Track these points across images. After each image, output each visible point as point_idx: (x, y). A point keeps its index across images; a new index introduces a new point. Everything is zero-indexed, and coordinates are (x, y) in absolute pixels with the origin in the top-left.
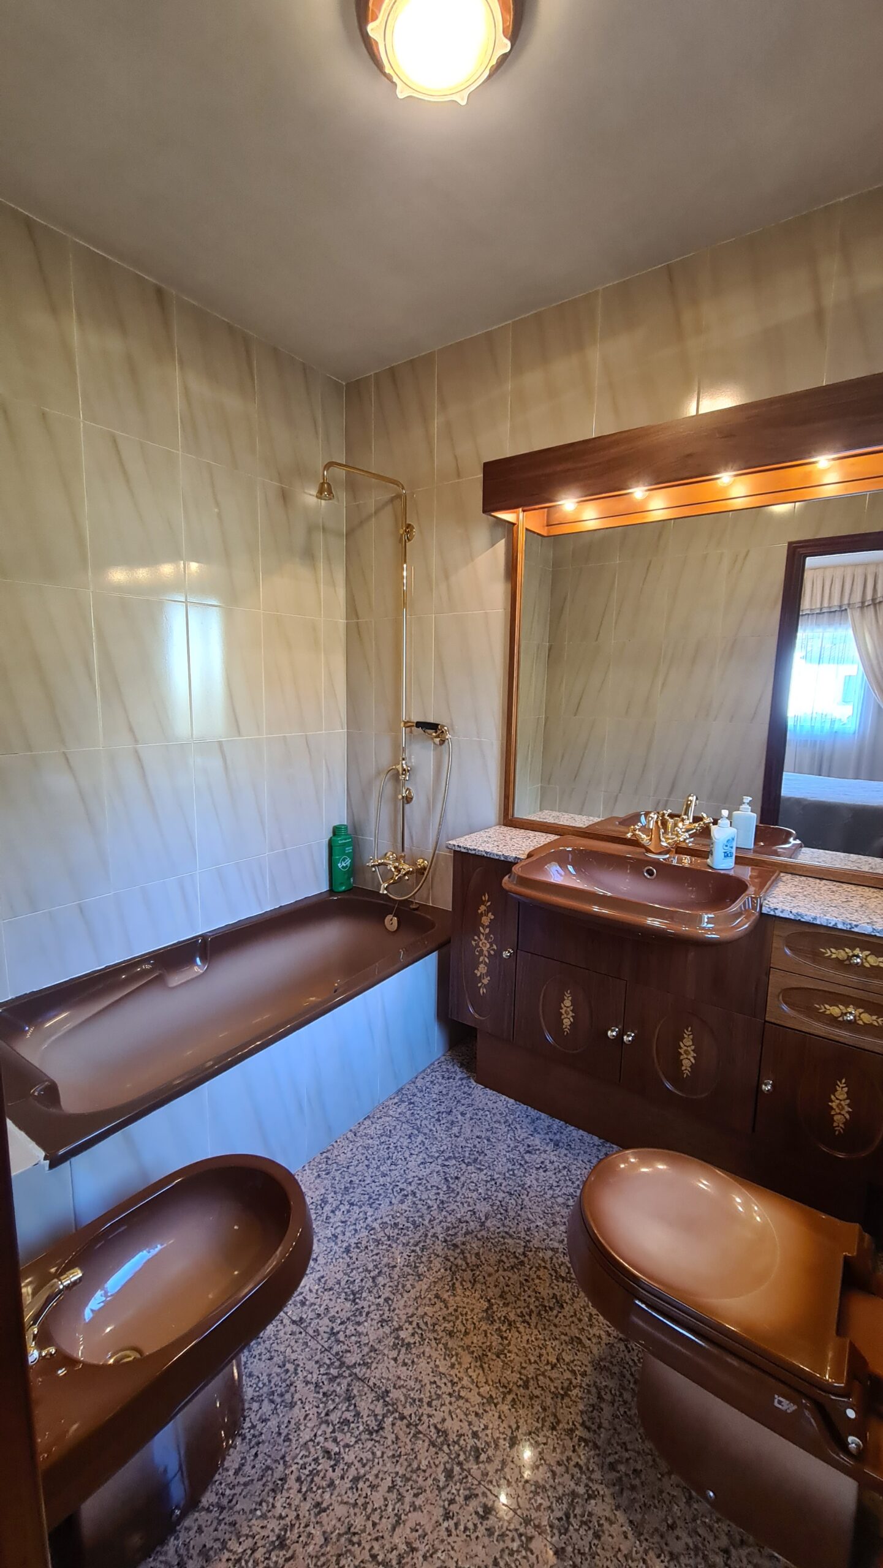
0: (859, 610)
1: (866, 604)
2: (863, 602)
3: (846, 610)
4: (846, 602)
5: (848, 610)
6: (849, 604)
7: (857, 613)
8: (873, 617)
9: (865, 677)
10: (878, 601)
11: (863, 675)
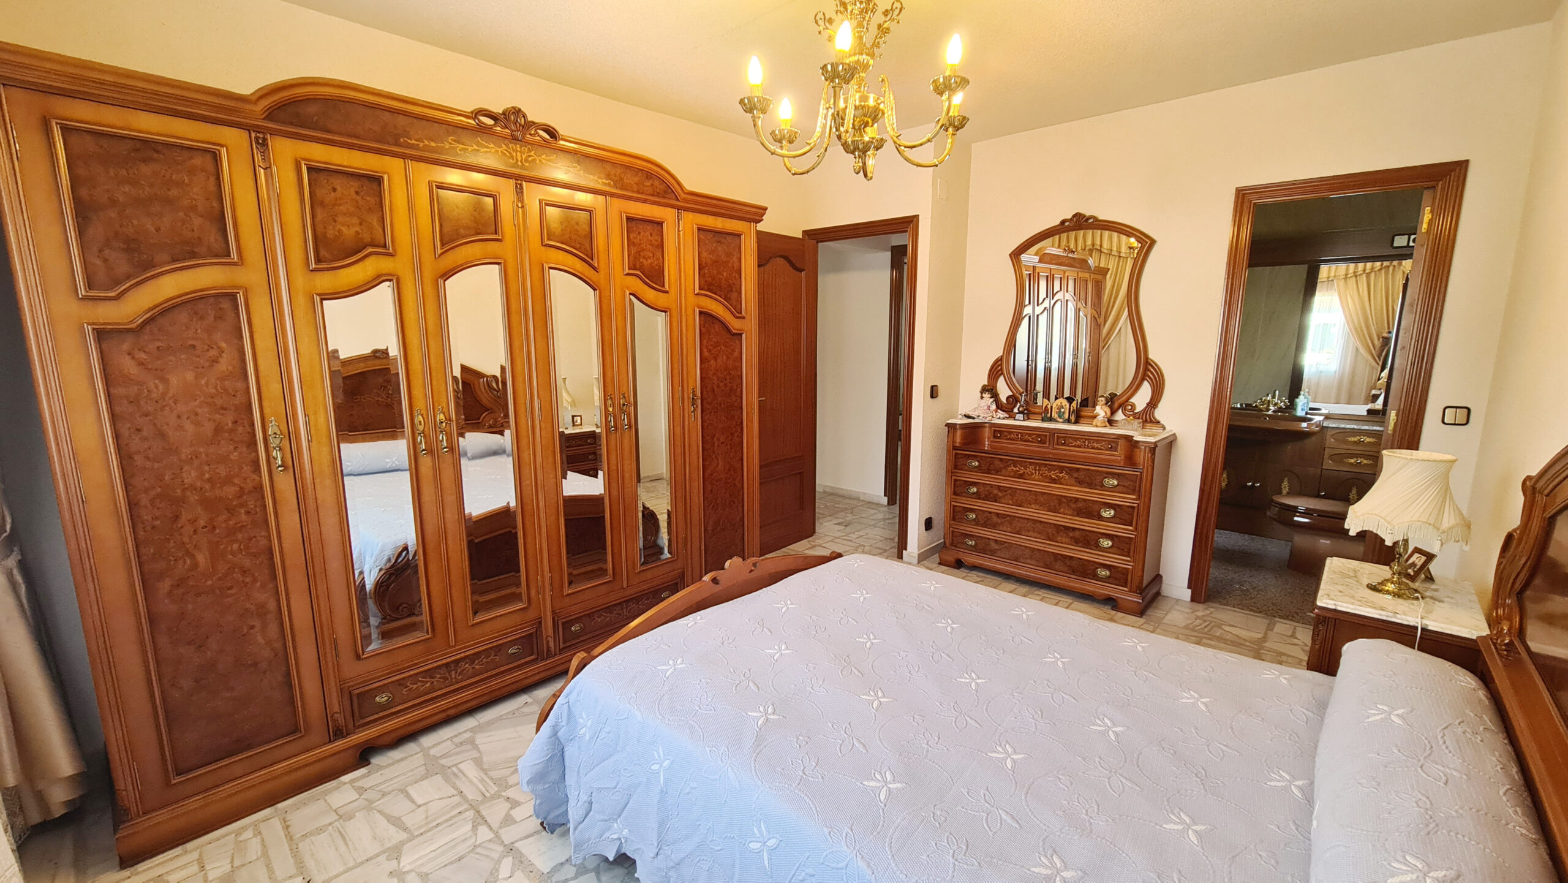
0: (1343, 280)
1: (1349, 276)
2: (1346, 275)
3: (1332, 280)
4: (1332, 274)
5: (1335, 281)
6: (1335, 276)
7: (1342, 283)
8: (1355, 286)
9: (1346, 325)
10: (1359, 273)
11: (1344, 326)
